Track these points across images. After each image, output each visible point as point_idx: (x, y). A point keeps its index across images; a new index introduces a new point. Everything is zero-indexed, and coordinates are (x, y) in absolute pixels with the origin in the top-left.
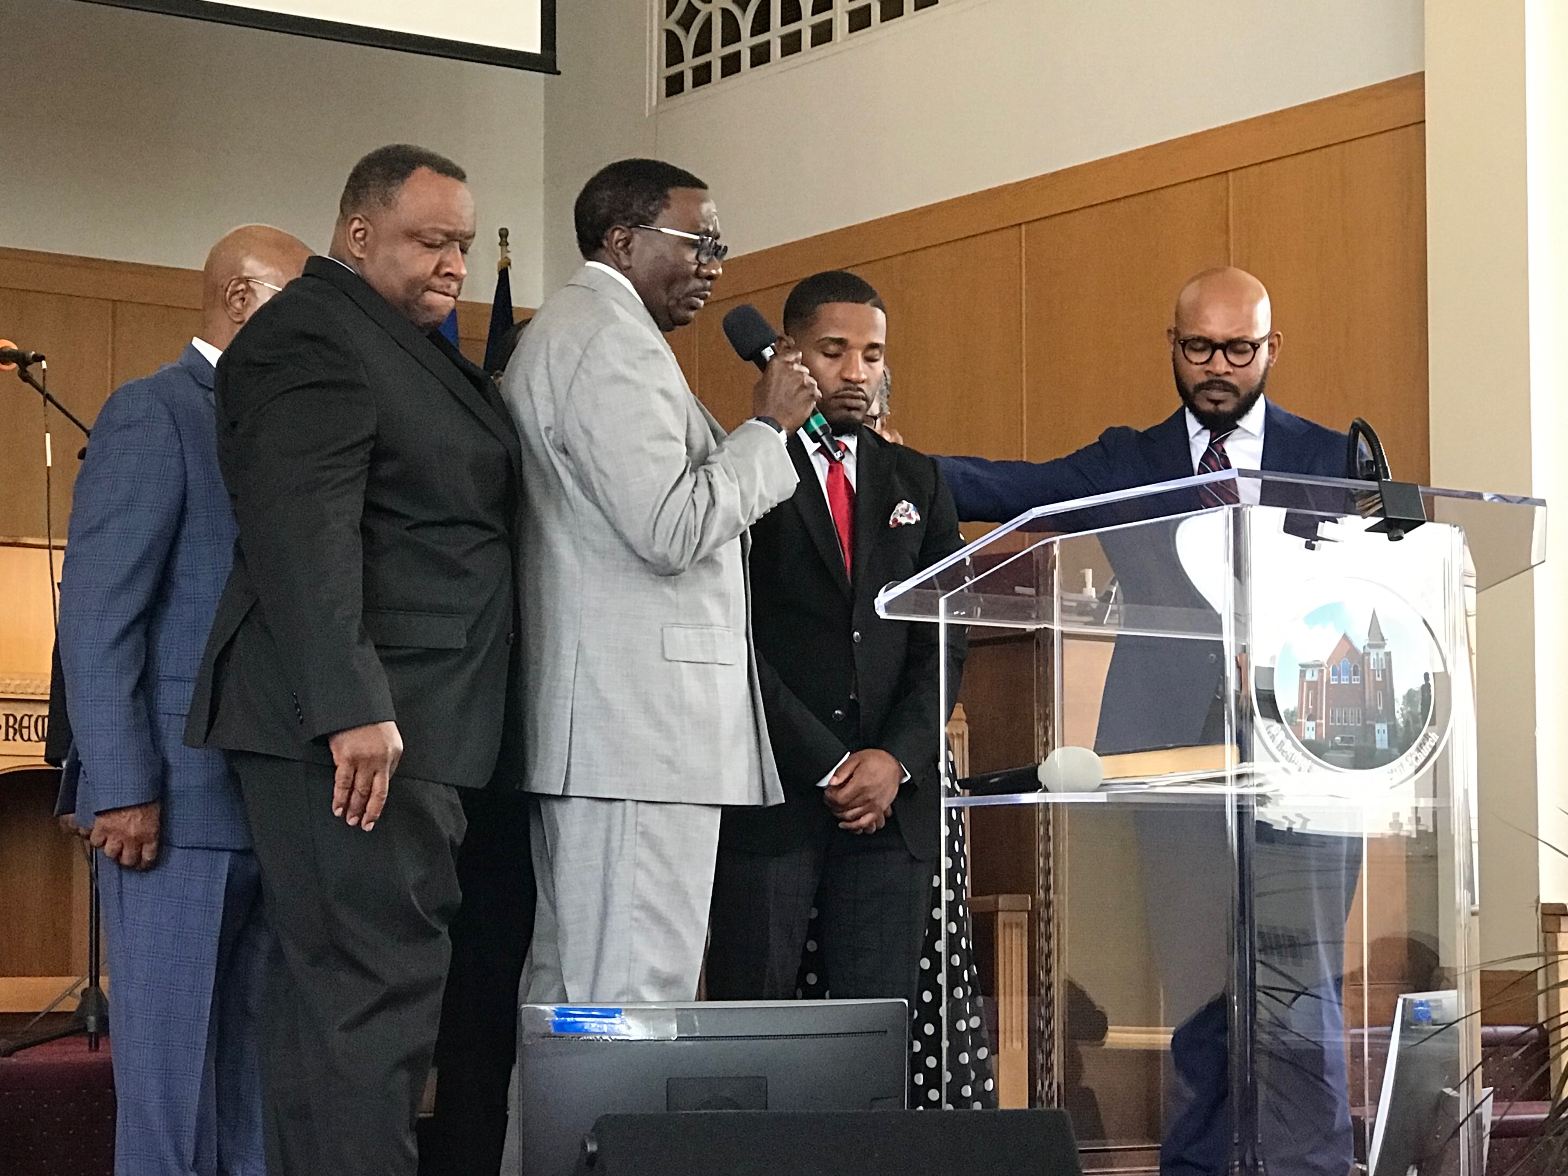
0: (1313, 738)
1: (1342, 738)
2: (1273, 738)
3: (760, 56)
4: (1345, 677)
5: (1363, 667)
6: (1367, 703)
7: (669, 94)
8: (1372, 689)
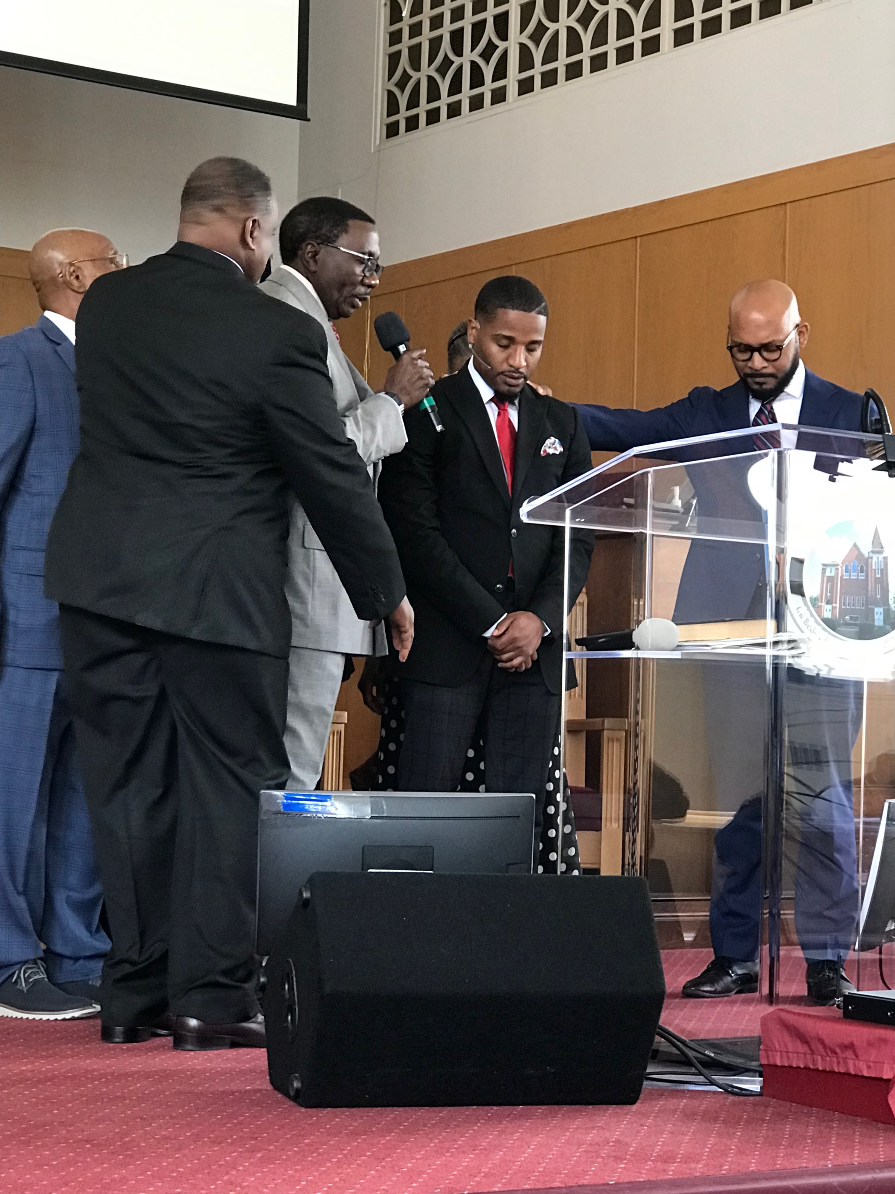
0: (830, 617)
1: (851, 618)
2: (801, 616)
3: (454, 111)
4: (855, 574)
5: (867, 567)
6: (870, 593)
7: (388, 137)
8: (873, 583)
